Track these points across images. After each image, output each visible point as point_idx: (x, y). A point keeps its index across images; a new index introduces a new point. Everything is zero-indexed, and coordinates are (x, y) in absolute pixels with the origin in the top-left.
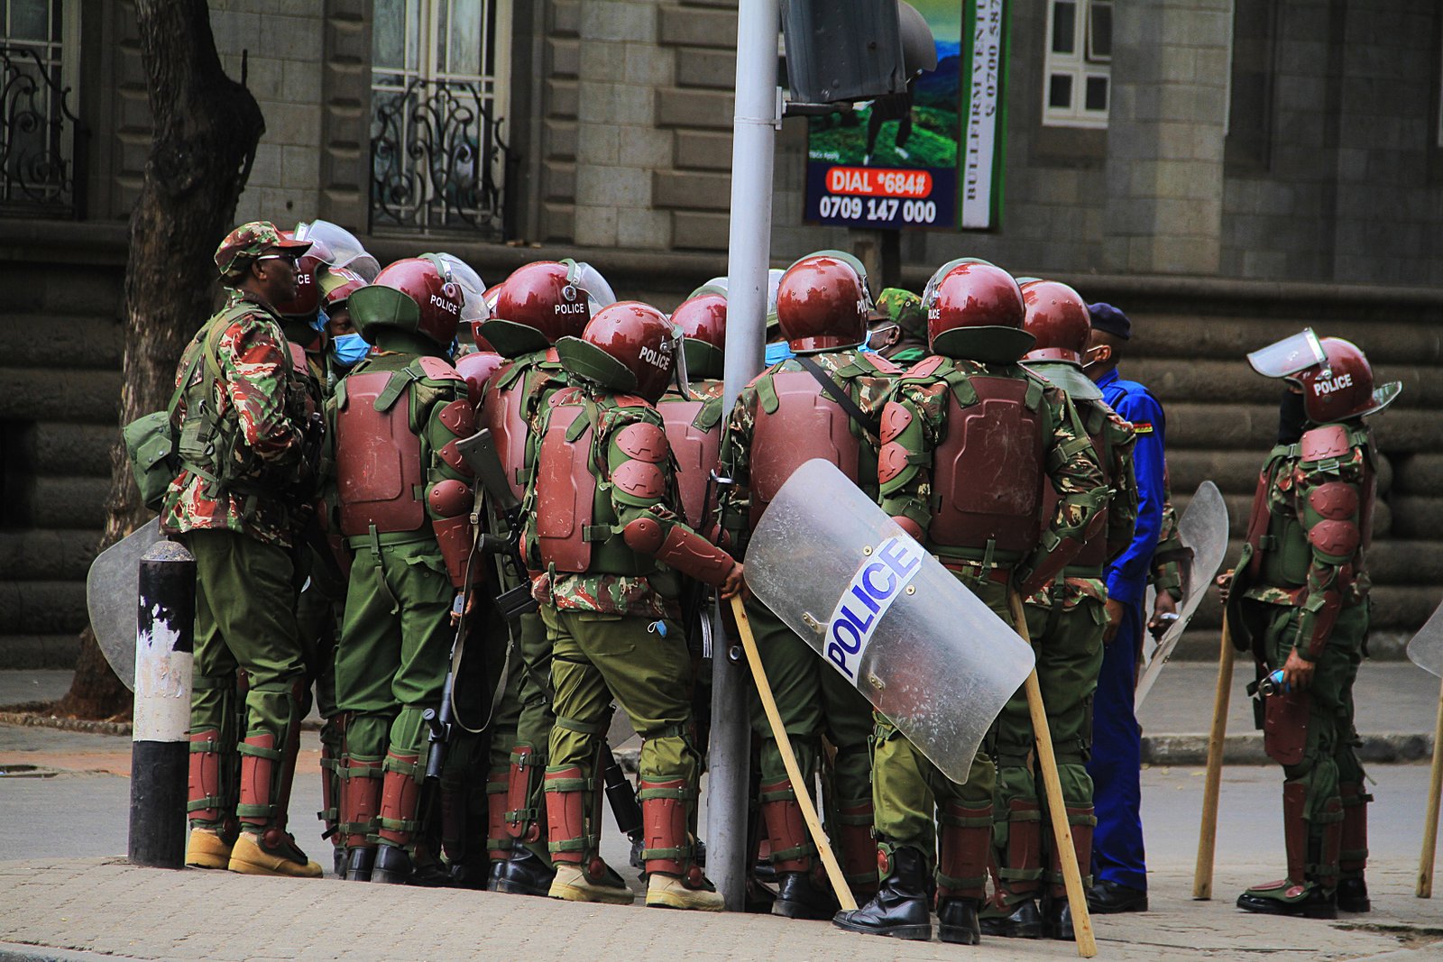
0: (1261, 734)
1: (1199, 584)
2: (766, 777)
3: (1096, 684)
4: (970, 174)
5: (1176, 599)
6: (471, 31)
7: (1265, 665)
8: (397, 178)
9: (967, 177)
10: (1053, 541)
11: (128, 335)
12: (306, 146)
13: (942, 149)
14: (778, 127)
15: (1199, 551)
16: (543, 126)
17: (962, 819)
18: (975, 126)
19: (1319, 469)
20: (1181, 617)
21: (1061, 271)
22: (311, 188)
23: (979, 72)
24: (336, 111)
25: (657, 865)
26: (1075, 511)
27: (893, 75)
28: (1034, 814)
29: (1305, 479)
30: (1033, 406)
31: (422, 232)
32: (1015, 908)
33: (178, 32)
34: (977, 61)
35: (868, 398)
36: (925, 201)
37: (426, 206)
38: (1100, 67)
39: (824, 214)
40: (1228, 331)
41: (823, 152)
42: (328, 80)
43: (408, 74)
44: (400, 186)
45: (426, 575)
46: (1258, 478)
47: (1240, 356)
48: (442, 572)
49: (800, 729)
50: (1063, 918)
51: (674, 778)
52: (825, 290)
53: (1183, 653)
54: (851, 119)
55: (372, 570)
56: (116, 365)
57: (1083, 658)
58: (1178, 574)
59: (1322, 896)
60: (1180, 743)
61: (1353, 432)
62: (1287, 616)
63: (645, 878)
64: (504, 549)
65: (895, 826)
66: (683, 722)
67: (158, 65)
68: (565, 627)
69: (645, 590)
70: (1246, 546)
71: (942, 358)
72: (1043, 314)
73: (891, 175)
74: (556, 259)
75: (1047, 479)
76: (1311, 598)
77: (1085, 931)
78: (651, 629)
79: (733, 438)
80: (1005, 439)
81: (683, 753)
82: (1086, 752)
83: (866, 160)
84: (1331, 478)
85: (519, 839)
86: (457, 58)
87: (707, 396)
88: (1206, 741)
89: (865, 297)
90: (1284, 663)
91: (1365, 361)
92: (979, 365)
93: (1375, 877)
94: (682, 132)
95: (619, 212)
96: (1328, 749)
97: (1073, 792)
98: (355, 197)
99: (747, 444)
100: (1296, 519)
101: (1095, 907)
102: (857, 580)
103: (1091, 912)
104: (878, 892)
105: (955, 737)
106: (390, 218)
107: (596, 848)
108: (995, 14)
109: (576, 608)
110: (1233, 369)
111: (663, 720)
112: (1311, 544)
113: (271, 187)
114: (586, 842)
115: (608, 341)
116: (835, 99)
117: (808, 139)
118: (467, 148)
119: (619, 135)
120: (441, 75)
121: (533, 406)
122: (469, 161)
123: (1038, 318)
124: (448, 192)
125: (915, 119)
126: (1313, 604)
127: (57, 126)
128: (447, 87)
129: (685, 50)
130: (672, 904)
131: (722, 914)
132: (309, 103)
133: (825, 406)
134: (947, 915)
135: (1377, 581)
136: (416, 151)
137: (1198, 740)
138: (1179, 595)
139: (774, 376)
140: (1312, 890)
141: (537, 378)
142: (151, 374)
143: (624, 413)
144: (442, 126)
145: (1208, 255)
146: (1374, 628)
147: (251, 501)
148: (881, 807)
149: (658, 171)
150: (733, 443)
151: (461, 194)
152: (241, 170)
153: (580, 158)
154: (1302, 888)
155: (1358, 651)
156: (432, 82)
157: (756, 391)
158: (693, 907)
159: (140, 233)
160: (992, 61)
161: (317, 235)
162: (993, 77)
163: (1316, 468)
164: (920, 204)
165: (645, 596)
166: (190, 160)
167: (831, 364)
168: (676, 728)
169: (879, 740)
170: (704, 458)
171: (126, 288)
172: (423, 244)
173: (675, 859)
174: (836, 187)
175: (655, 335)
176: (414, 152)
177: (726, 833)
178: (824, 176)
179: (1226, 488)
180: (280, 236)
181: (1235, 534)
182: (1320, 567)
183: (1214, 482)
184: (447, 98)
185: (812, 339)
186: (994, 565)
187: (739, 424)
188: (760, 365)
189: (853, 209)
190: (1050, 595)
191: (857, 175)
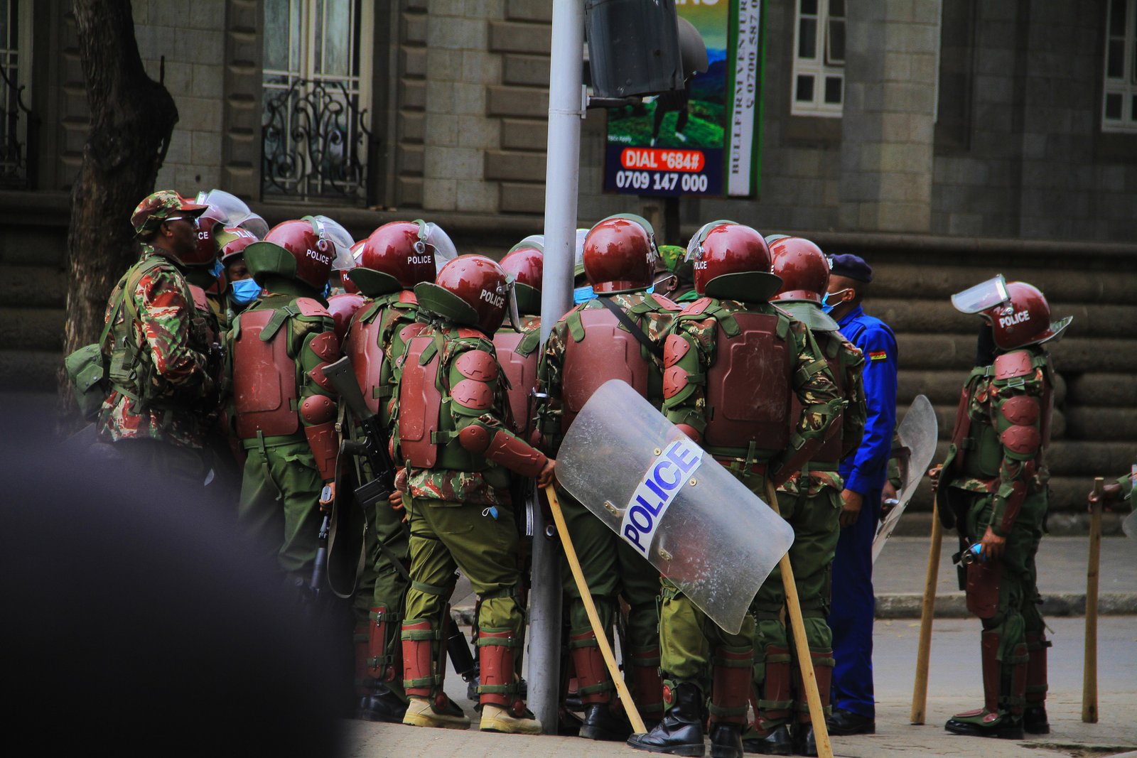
0: (963, 593)
1: (915, 475)
2: (574, 628)
3: (833, 554)
4: (735, 153)
5: (897, 488)
6: (341, 41)
7: (967, 539)
8: (282, 157)
9: (732, 156)
10: (800, 442)
11: (70, 280)
12: (211, 132)
13: (712, 134)
14: (584, 117)
15: (915, 450)
16: (398, 117)
17: (730, 661)
18: (738, 116)
19: (1009, 386)
20: (900, 502)
21: (806, 229)
22: (215, 165)
23: (742, 73)
24: (235, 104)
25: (489, 698)
26: (817, 417)
27: (674, 75)
28: (785, 657)
29: (998, 393)
30: (783, 335)
31: (303, 199)
32: (770, 731)
33: (110, 42)
34: (739, 64)
35: (655, 330)
36: (699, 174)
37: (306, 179)
38: (836, 69)
39: (620, 185)
40: (937, 277)
41: (619, 136)
42: (228, 80)
43: (291, 75)
44: (285, 163)
45: (301, 470)
46: (961, 392)
47: (946, 297)
48: (313, 468)
49: (602, 590)
50: (808, 739)
51: (504, 630)
52: (621, 244)
53: (902, 530)
54: (641, 110)
55: (260, 466)
56: (60, 304)
57: (823, 534)
58: (898, 468)
59: (1012, 721)
60: (900, 601)
61: (1035, 356)
62: (983, 501)
63: (479, 708)
64: (361, 451)
65: (678, 667)
66: (514, 585)
67: (94, 68)
68: (419, 510)
69: (480, 483)
70: (952, 446)
71: (711, 300)
72: (791, 263)
73: (672, 154)
74: (409, 220)
75: (794, 394)
76: (1003, 487)
77: (825, 749)
78: (485, 513)
79: (549, 362)
80: (762, 362)
81: (513, 610)
82: (826, 608)
83: (652, 142)
84: (1018, 392)
85: (380, 679)
86: (330, 62)
87: (527, 329)
88: (920, 599)
89: (652, 250)
90: (981, 538)
91: (1044, 300)
92: (740, 304)
93: (1053, 706)
94: (508, 121)
95: (458, 183)
96: (1016, 606)
97: (816, 640)
98: (248, 172)
99: (560, 366)
100: (990, 425)
101: (834, 730)
102: (649, 475)
103: (831, 733)
104: (662, 719)
105: (730, 597)
106: (278, 189)
107: (441, 685)
108: (753, 28)
109: (425, 496)
110: (940, 306)
111: (497, 584)
112: (1002, 445)
113: (184, 164)
114: (433, 680)
115: (456, 286)
116: (627, 94)
117: (607, 126)
118: (338, 133)
119: (458, 122)
120: (318, 76)
121: (387, 337)
122: (339, 144)
123: (788, 266)
124: (323, 168)
125: (691, 110)
126: (1004, 492)
127: (14, 117)
128: (322, 85)
129: (509, 56)
130: (500, 729)
131: (540, 737)
132: (212, 98)
133: (621, 336)
134: (717, 737)
135: (1054, 473)
136: (298, 136)
137: (914, 598)
138: (900, 484)
139: (581, 312)
140: (1004, 717)
141: (391, 315)
142: (89, 312)
143: (463, 342)
144: (318, 117)
145: (921, 217)
146: (1053, 510)
147: (168, 414)
148: (667, 652)
149: (489, 151)
150: (548, 366)
151: (333, 169)
152: (160, 150)
153: (427, 141)
154: (996, 715)
155: (1040, 528)
156: (311, 81)
157: (567, 324)
158: (518, 731)
159: (80, 201)
160: (751, 64)
161: (213, 201)
162: (752, 77)
163: (1006, 385)
164: (695, 177)
165: (480, 488)
166: (119, 143)
167: (625, 302)
168: (508, 591)
169: (665, 600)
170: (524, 377)
171: (69, 243)
172: (304, 209)
173: (503, 694)
174: (629, 164)
175: (492, 280)
176: (296, 136)
177: (543, 672)
178: (620, 155)
179: (936, 400)
180: (182, 202)
181: (943, 436)
182: (1009, 462)
183: (926, 395)
184: (322, 94)
185: (611, 283)
186: (755, 461)
187: (553, 350)
188: (570, 304)
189: (642, 181)
190: (797, 484)
191: (645, 154)
